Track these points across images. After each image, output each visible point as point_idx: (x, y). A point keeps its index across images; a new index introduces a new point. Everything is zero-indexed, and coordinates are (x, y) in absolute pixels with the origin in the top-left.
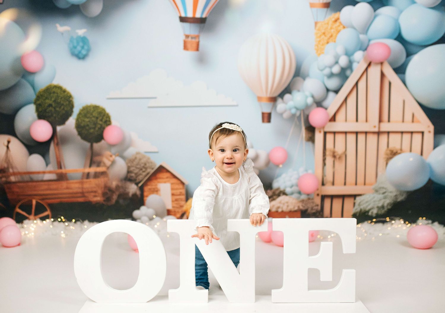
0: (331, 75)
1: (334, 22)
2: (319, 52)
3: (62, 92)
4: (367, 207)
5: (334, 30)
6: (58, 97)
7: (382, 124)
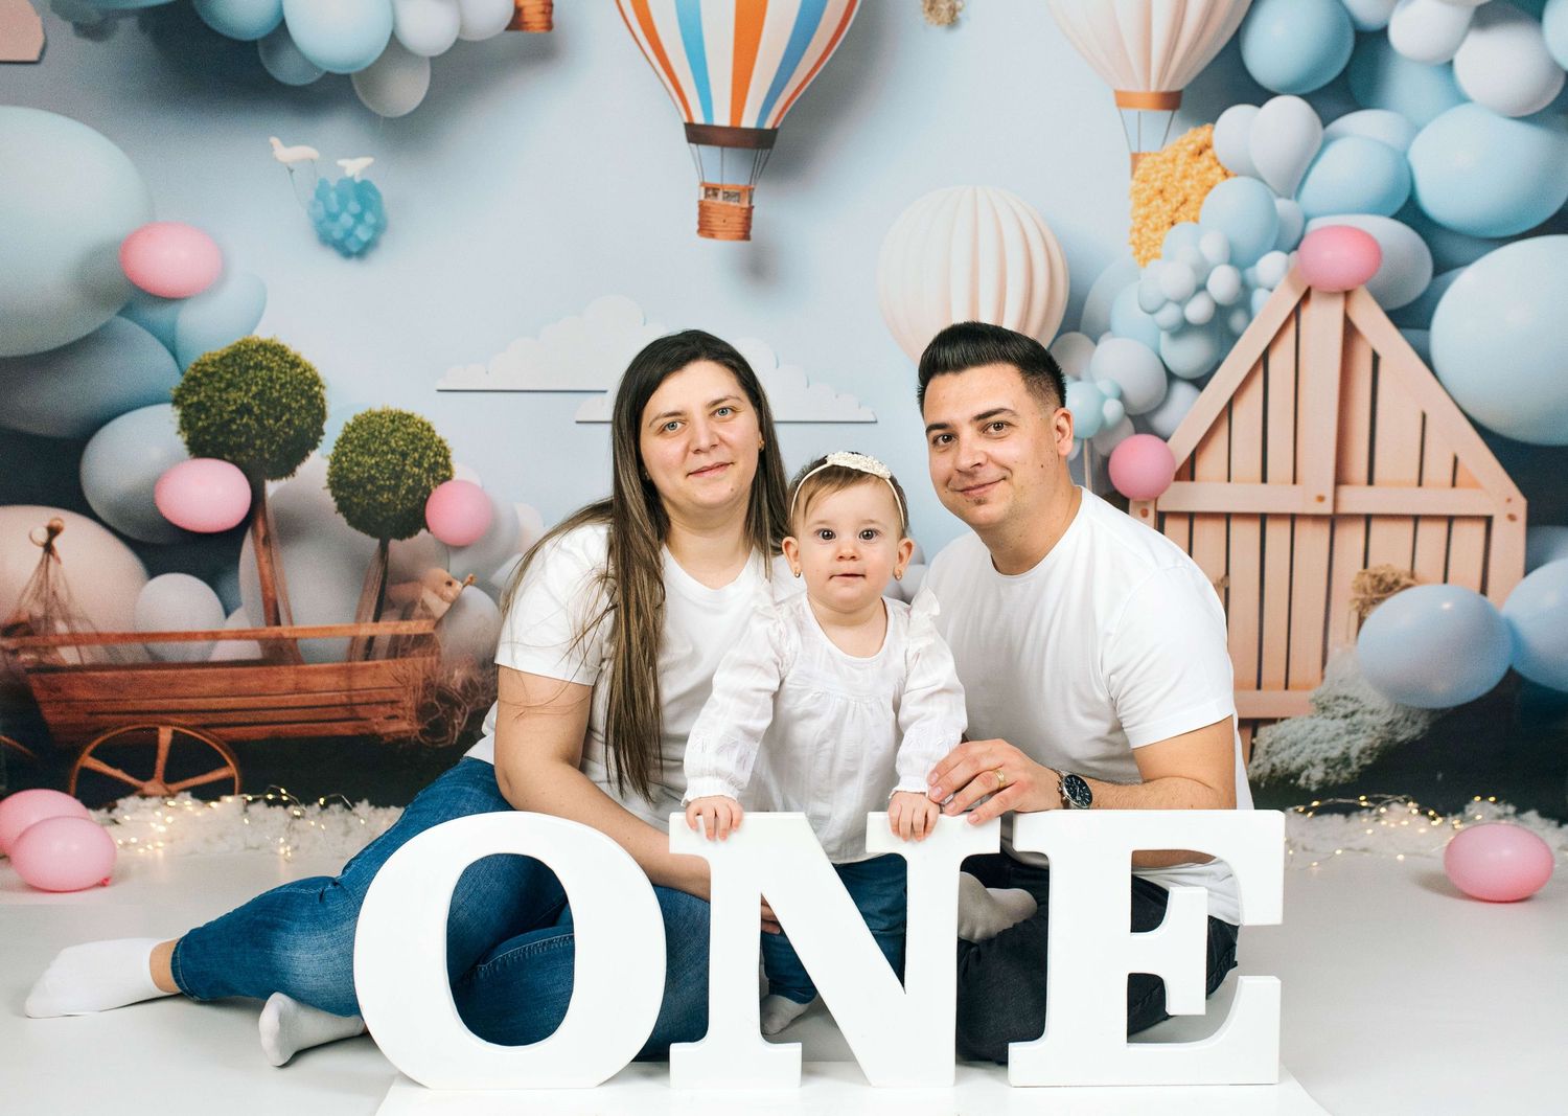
0: (1183, 329)
1: (1194, 154)
2: (1143, 252)
3: (286, 362)
4: (1294, 759)
5: (1195, 183)
6: (271, 379)
7: (1345, 489)
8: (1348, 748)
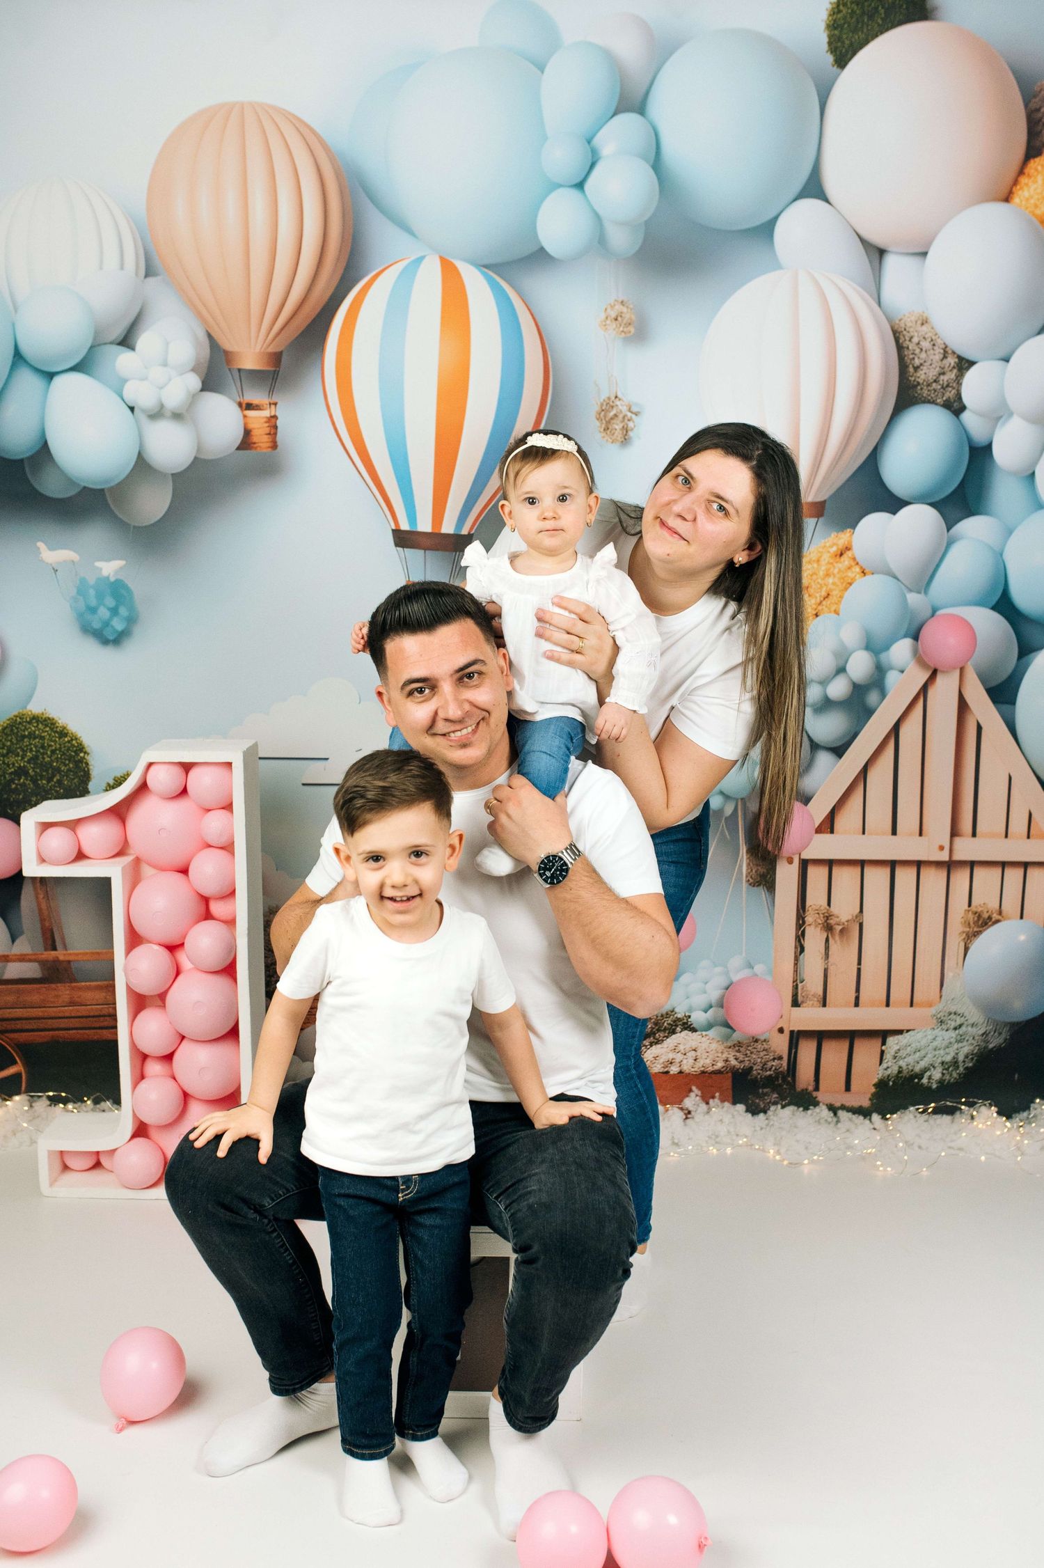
0: (825, 705)
1: (836, 556)
3: (55, 732)
4: (918, 1063)
5: (836, 580)
6: (43, 747)
7: (957, 840)
8: (957, 1054)
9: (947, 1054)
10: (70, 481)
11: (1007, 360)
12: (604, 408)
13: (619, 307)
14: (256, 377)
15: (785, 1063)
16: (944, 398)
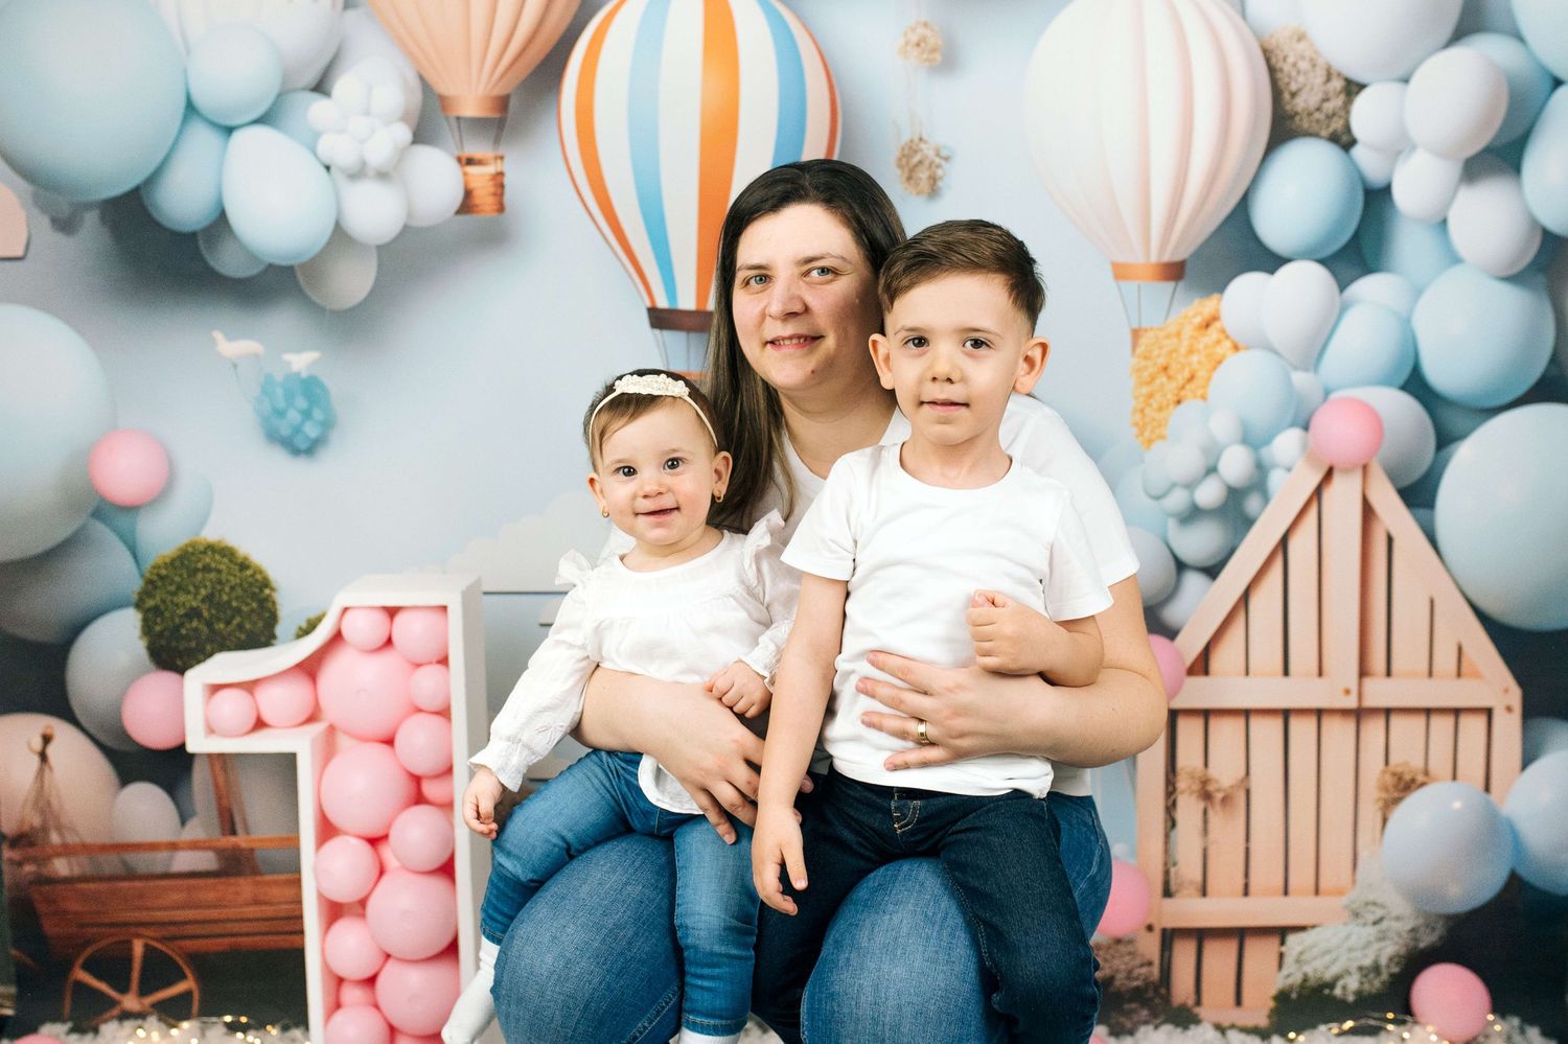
0: (1193, 514)
1: (1201, 328)
2: (1147, 434)
3: (236, 564)
4: (1329, 969)
5: (1202, 358)
6: (220, 582)
7: (1367, 681)
8: (1378, 956)
9: (1366, 956)
10: (253, 257)
11: (1406, 81)
12: (906, 152)
13: (921, 31)
14: (478, 124)
15: (1156, 971)
16: (1331, 130)
